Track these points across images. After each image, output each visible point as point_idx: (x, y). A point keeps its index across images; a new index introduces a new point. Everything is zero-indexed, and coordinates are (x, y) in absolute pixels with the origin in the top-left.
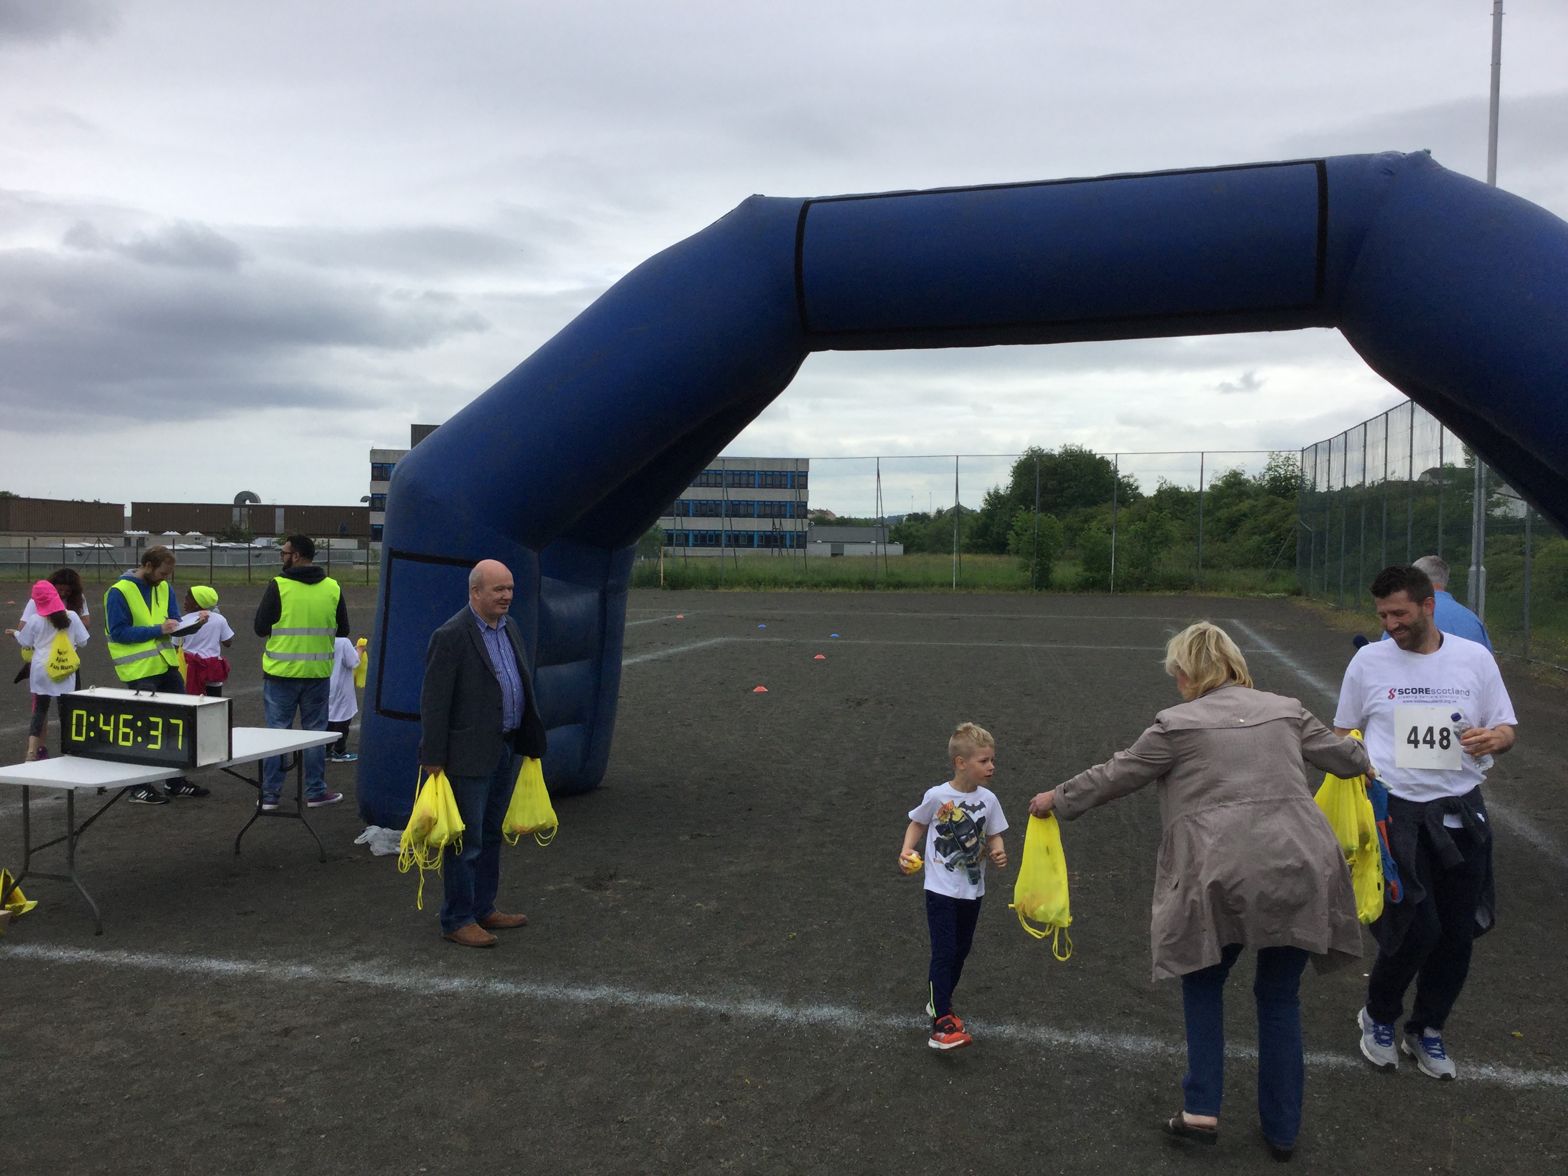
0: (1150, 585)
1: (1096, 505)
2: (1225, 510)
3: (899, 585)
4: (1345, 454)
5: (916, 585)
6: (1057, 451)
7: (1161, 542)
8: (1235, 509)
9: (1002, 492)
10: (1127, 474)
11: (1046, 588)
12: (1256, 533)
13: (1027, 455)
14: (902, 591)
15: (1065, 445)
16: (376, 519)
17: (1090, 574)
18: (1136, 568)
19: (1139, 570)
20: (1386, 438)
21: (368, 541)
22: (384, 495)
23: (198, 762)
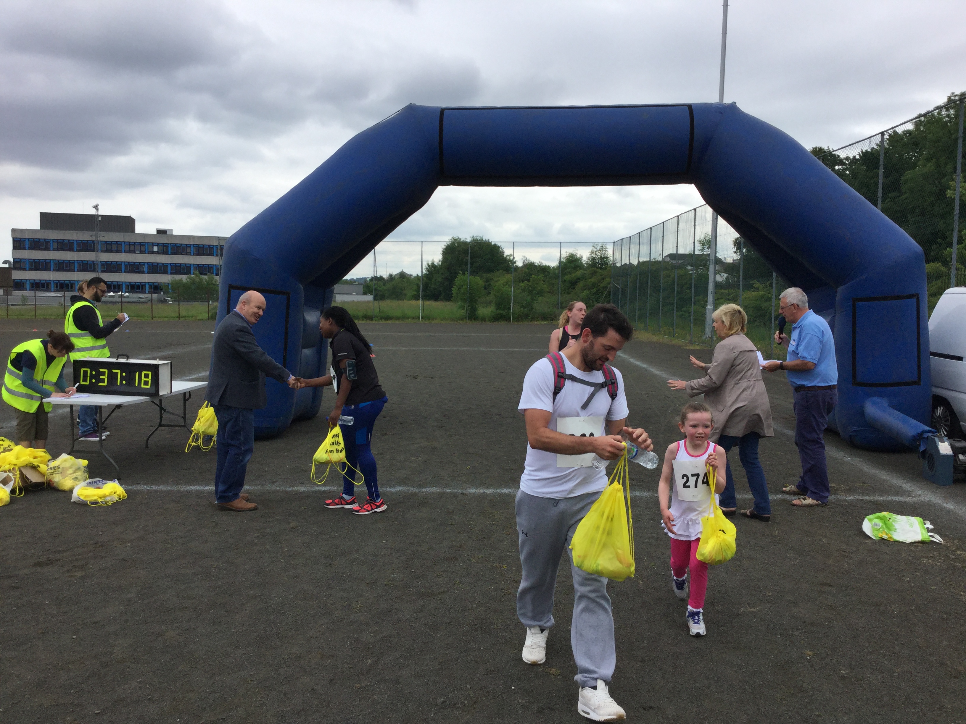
0: (532, 318)
1: (492, 271)
2: (568, 275)
3: (388, 318)
4: (639, 245)
5: (398, 318)
6: (468, 240)
7: (538, 293)
8: (573, 275)
9: (436, 264)
10: (509, 254)
11: (475, 319)
12: (585, 289)
13: (451, 242)
14: (389, 322)
15: (473, 237)
16: (17, 275)
17: (499, 312)
18: (524, 308)
19: (526, 309)
20: (663, 237)
21: (12, 291)
22: (22, 260)
23: (159, 394)
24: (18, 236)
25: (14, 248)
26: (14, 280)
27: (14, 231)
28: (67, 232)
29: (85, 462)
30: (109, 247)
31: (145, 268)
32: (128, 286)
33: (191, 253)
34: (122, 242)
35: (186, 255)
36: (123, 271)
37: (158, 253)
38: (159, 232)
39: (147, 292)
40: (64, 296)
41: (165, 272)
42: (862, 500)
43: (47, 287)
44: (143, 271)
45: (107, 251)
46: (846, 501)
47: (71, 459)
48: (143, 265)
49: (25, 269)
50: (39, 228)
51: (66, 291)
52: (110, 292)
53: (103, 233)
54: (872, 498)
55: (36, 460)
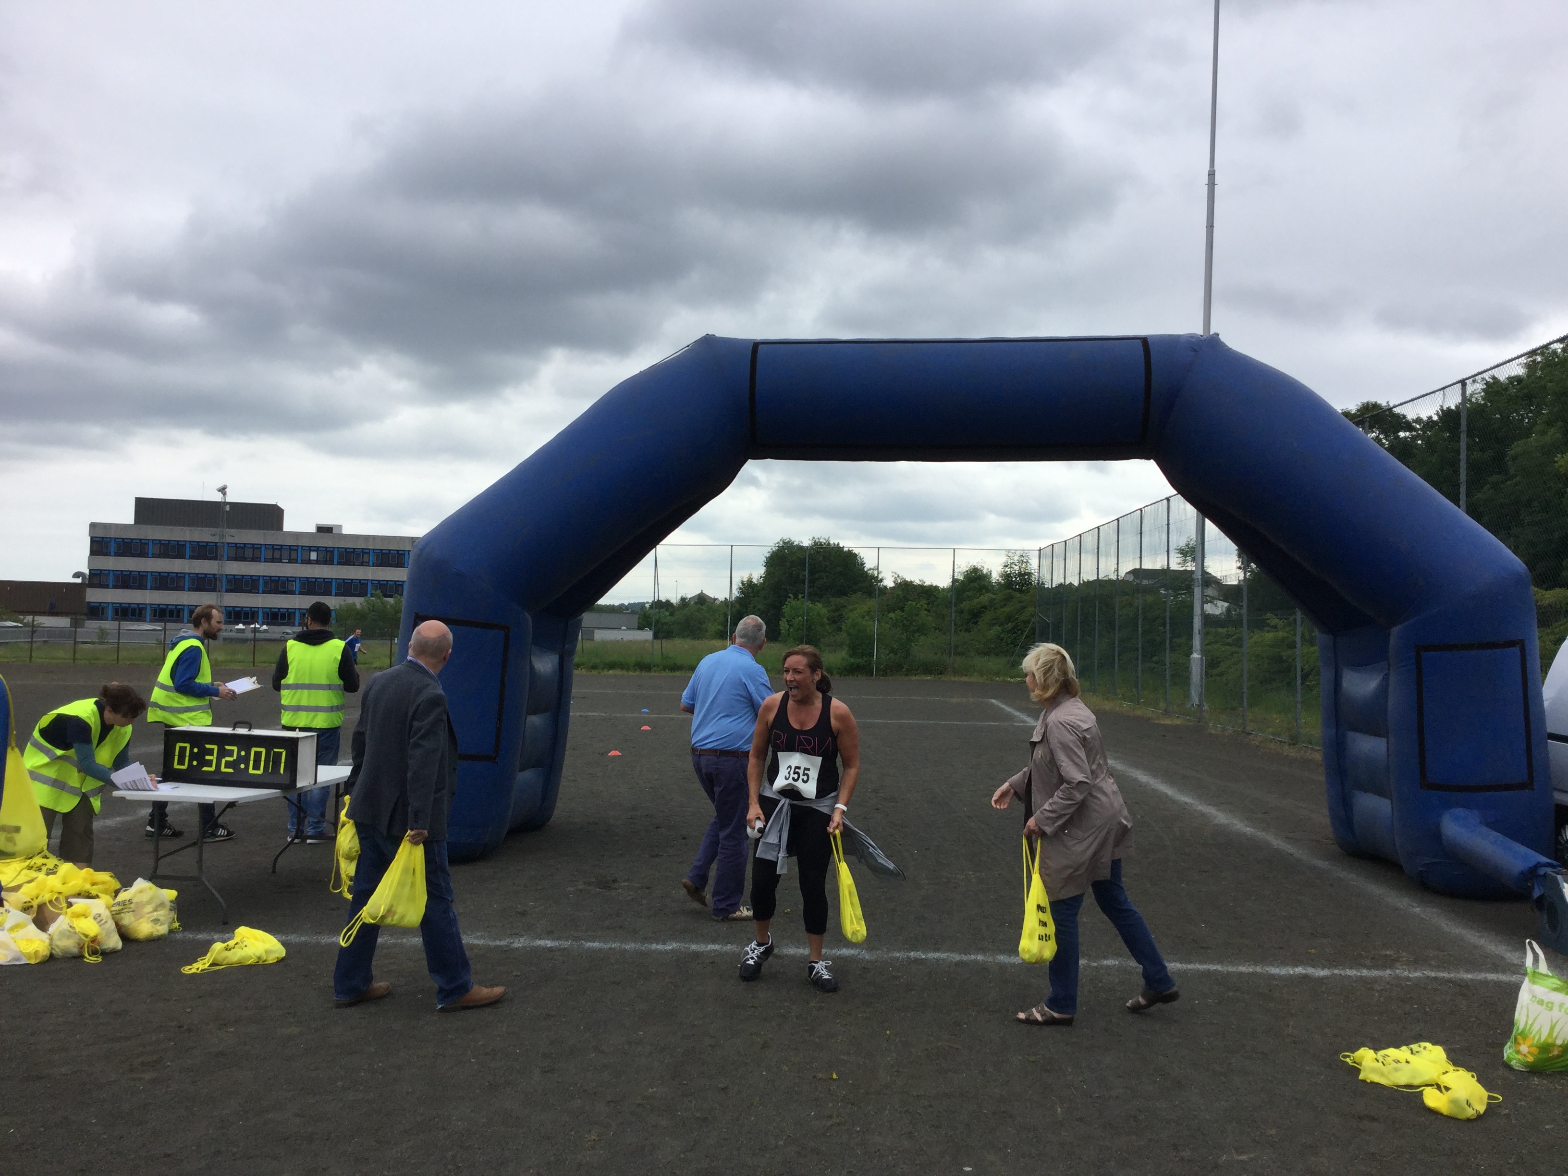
0: (908, 670)
2: (967, 602)
3: (674, 669)
4: (1080, 554)
6: (806, 543)
7: (918, 631)
8: (976, 601)
9: (755, 581)
10: (871, 566)
12: (995, 624)
13: (778, 546)
14: (678, 674)
15: (814, 538)
16: (94, 596)
17: (852, 660)
18: (896, 654)
19: (898, 655)
20: (1118, 541)
21: (84, 620)
22: (103, 572)
23: (296, 786)
24: (101, 534)
25: (94, 552)
26: (89, 603)
27: (93, 526)
28: (176, 528)
29: (172, 894)
30: (240, 553)
31: (296, 587)
32: (268, 614)
33: (369, 562)
34: (261, 544)
35: (362, 565)
36: (261, 590)
37: (317, 562)
38: (321, 529)
39: (297, 624)
40: (165, 629)
41: (328, 593)
42: (1436, 978)
43: (140, 614)
44: (291, 591)
45: (236, 559)
46: (1408, 979)
47: (151, 889)
48: (293, 581)
49: (107, 587)
50: (132, 522)
51: (169, 621)
52: (238, 625)
53: (233, 531)
54: (1452, 975)
55: (95, 887)
